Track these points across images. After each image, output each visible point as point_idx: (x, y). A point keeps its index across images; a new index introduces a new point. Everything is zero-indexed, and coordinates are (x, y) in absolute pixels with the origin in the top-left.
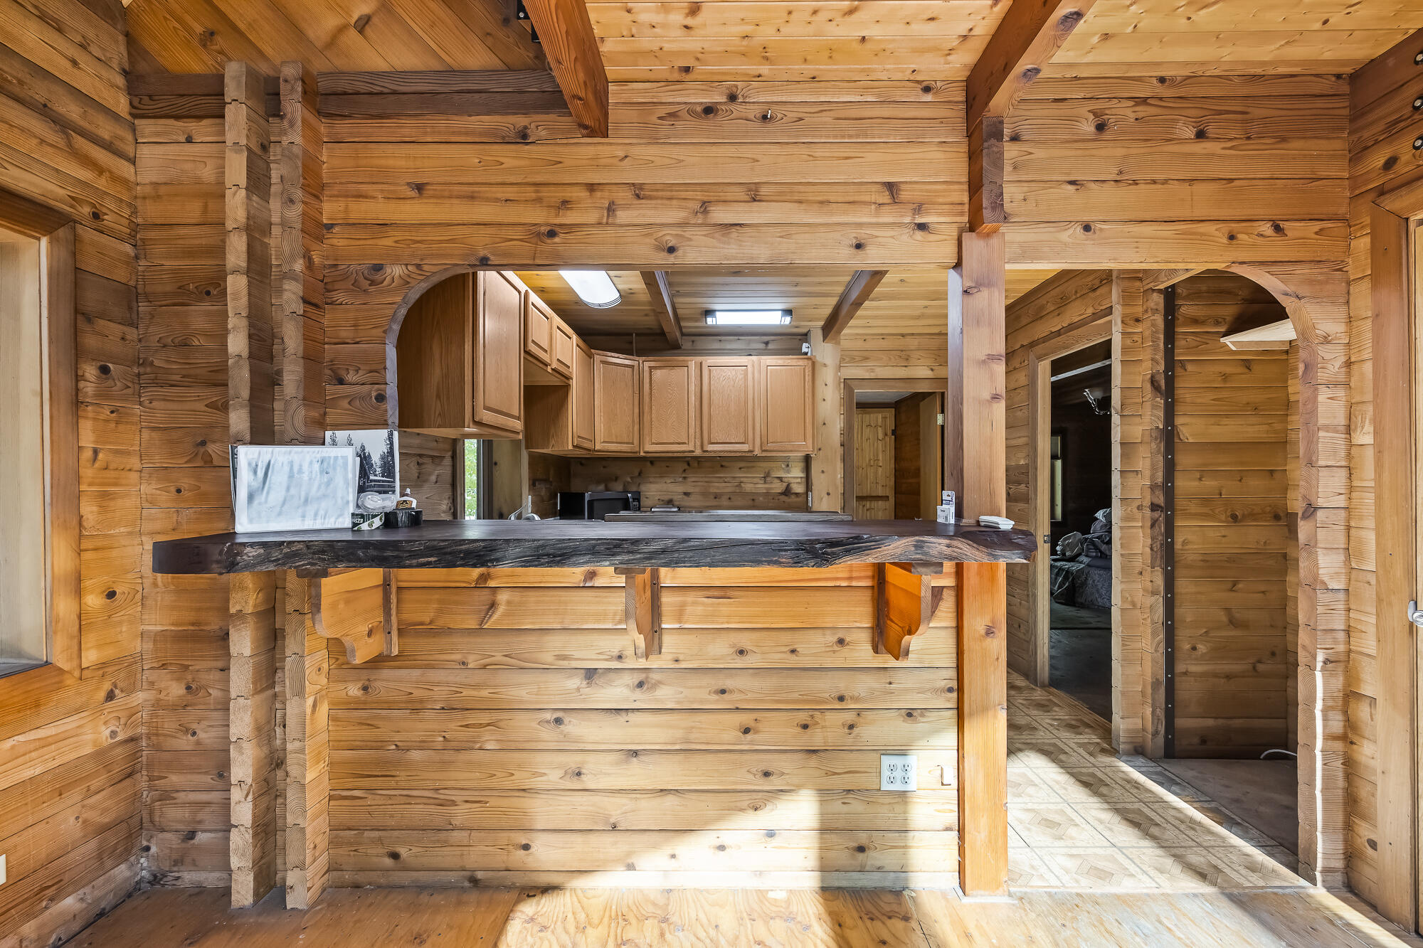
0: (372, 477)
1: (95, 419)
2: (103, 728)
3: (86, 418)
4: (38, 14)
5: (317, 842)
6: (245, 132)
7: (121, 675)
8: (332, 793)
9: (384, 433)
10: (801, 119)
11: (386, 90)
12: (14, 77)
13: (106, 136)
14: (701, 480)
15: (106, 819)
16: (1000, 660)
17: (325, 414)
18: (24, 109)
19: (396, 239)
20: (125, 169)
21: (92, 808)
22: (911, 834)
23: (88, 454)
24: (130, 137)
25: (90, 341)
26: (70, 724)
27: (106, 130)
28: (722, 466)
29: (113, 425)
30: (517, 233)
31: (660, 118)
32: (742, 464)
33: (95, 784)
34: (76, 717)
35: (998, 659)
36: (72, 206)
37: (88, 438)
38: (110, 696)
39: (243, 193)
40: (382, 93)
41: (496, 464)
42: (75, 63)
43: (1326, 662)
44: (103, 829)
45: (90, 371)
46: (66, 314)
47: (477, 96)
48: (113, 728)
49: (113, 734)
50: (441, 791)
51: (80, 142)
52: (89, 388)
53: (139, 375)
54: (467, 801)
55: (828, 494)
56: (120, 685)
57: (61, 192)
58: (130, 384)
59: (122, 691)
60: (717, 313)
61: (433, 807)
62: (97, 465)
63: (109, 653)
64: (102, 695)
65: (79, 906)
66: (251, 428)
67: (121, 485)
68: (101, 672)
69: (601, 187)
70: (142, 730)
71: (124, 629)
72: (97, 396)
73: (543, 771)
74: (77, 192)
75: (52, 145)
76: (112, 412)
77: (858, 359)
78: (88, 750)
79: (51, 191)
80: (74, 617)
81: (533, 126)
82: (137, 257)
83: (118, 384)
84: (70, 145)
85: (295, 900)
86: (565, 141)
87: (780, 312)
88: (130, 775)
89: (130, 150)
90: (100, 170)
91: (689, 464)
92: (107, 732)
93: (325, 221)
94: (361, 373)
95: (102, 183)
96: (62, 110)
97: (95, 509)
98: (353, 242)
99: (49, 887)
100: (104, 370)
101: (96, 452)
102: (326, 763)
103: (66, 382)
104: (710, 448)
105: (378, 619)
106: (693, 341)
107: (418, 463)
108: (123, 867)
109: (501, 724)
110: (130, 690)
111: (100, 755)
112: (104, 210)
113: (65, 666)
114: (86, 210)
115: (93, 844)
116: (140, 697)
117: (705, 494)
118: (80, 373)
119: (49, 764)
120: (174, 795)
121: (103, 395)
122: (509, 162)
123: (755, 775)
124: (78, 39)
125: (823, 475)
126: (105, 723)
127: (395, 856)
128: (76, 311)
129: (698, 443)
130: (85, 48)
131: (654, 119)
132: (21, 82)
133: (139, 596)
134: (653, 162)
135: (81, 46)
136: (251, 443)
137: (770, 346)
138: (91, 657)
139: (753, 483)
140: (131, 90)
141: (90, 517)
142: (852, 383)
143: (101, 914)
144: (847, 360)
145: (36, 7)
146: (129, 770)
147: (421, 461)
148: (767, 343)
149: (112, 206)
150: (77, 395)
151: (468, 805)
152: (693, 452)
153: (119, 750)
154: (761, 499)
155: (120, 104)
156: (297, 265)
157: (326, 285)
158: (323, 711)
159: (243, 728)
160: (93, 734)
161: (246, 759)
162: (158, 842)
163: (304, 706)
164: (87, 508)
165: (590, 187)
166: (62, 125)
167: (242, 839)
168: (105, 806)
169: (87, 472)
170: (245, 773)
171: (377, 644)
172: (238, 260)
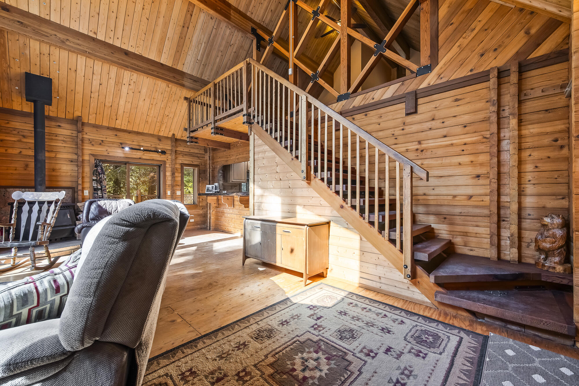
0: (217, 188)
3: (200, 183)
8: (215, 220)
17: (214, 181)
19: (218, 163)
25: (201, 176)
27: (202, 156)
29: (203, 183)
30: (226, 161)
33: (201, 216)
34: (200, 210)
37: (200, 185)
39: (208, 160)
45: (201, 179)
48: (203, 212)
51: (200, 158)
56: (203, 208)
57: (198, 163)
58: (204, 179)
63: (202, 205)
64: (201, 208)
65: (200, 227)
67: (203, 189)
70: (205, 212)
72: (201, 181)
74: (200, 163)
75: (198, 159)
80: (199, 200)
82: (205, 167)
85: (211, 229)
86: (226, 151)
88: (204, 216)
89: (204, 157)
90: (201, 160)
94: (217, 177)
98: (216, 164)
99: (197, 224)
102: (214, 217)
105: (216, 202)
108: (203, 225)
109: (224, 215)
111: (201, 214)
113: (198, 205)
115: (201, 222)
116: (205, 210)
119: (197, 213)
128: (199, 173)
132: (195, 155)
133: (205, 199)
138: (200, 205)
143: (201, 229)
149: (203, 163)
150: (199, 181)
153: (203, 214)
155: (204, 153)
156: (211, 167)
157: (214, 168)
158: (214, 212)
159: (208, 213)
160: (201, 212)
161: (209, 215)
162: (206, 224)
163: (211, 211)
164: (200, 191)
165: (229, 155)
166: (198, 157)
167: (208, 223)
168: (202, 219)
169: (200, 188)
170: (208, 217)
171: (216, 205)
172: (208, 167)
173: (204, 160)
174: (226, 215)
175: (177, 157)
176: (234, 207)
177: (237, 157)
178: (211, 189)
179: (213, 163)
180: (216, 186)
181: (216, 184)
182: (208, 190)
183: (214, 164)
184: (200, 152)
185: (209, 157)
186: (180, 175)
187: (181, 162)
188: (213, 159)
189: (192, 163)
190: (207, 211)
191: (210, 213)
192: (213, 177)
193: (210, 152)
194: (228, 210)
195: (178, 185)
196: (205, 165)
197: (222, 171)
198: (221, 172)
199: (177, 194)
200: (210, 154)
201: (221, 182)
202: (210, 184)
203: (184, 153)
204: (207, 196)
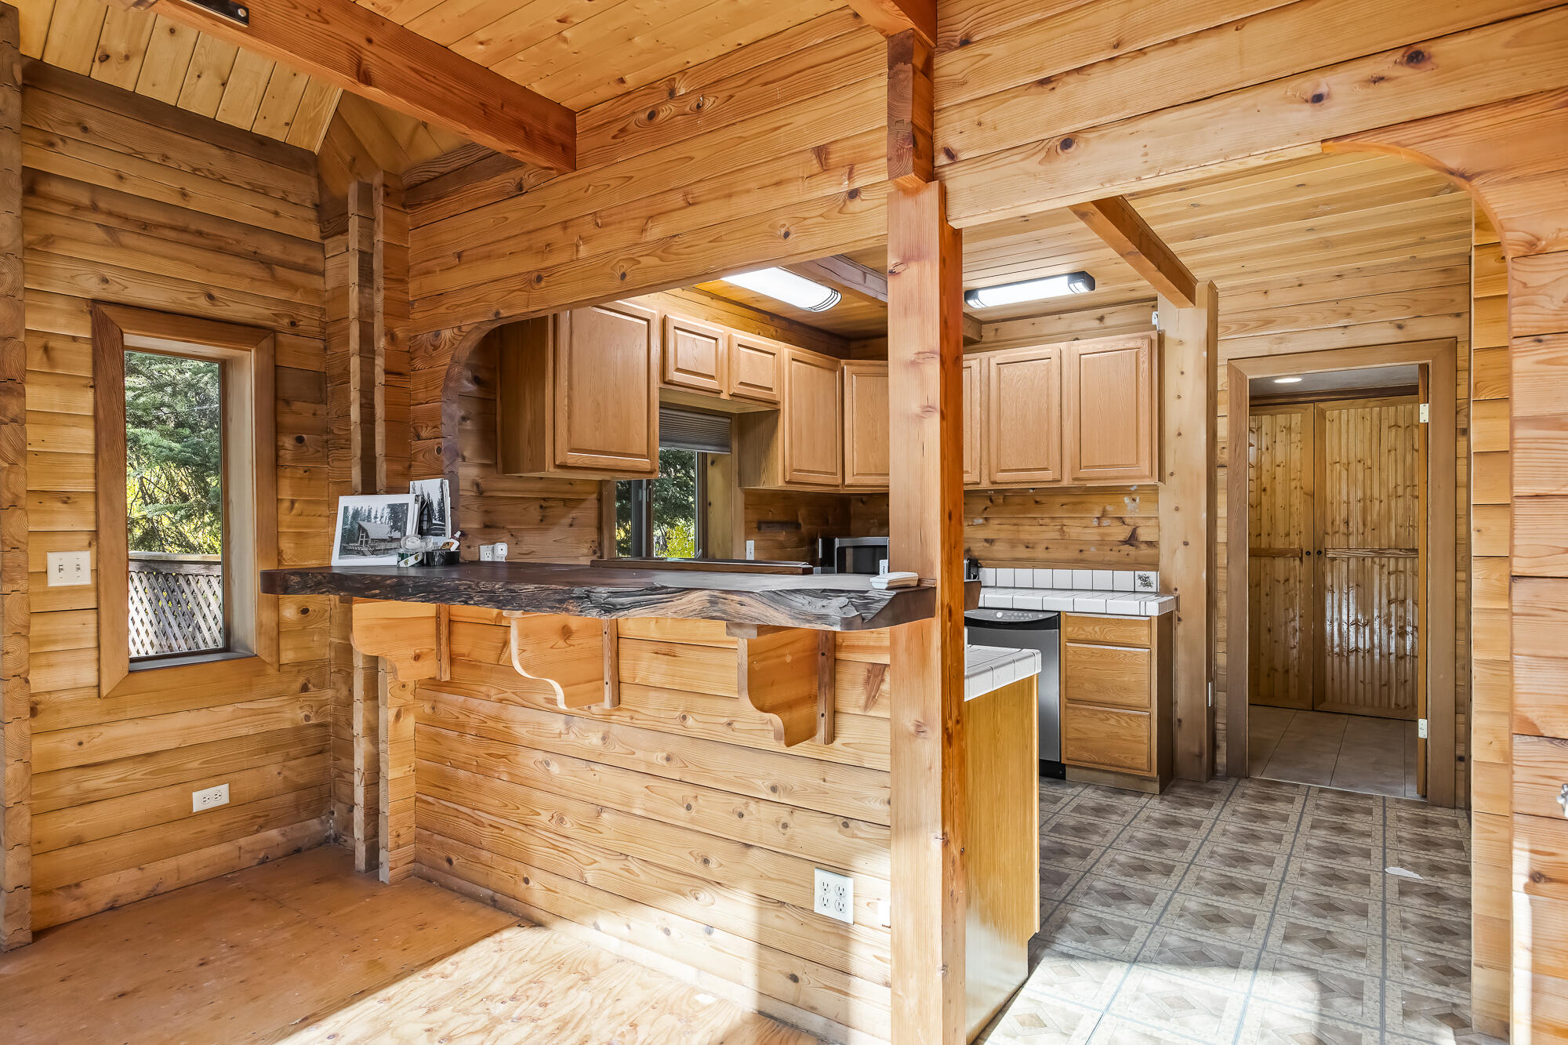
0: (434, 522)
1: (292, 478)
2: (299, 711)
3: (285, 477)
4: (249, 188)
5: (401, 833)
6: (357, 239)
7: (314, 674)
8: (418, 795)
9: (438, 481)
10: (731, 97)
11: (437, 174)
12: (232, 239)
13: (301, 260)
14: (1008, 521)
15: (301, 781)
16: (933, 770)
17: (410, 466)
18: (241, 260)
19: (448, 305)
20: (316, 282)
21: (290, 769)
22: (854, 980)
23: (286, 505)
24: (320, 256)
25: (288, 420)
26: (274, 703)
27: (300, 255)
28: (1036, 502)
29: (307, 482)
30: (515, 284)
31: (614, 137)
32: (1064, 500)
33: (294, 751)
34: (280, 698)
35: (930, 768)
36: (275, 321)
37: (286, 494)
38: (305, 688)
39: (357, 288)
40: (436, 178)
41: (710, 504)
42: (276, 214)
43: (1536, 877)
44: (299, 788)
45: (288, 442)
46: (268, 400)
47: (488, 160)
48: (308, 713)
49: (307, 718)
50: (476, 812)
51: (281, 272)
52: (287, 455)
53: (327, 441)
54: (490, 825)
55: (1186, 544)
56: (312, 681)
57: (267, 312)
58: (320, 449)
59: (314, 686)
60: (981, 293)
61: (471, 824)
62: (294, 512)
63: (303, 656)
64: (297, 686)
65: (280, 839)
66: (363, 481)
67: (313, 528)
68: (297, 669)
69: (571, 223)
70: (329, 719)
71: (315, 639)
72: (293, 460)
73: (538, 810)
74: (279, 309)
75: (259, 280)
76: (305, 472)
77: (1253, 324)
78: (288, 725)
79: (258, 314)
80: (274, 624)
81: (526, 176)
82: (325, 349)
83: (311, 449)
84: (273, 276)
85: (385, 875)
86: (547, 184)
87: (1066, 278)
88: (320, 752)
89: (319, 266)
90: (294, 287)
91: (991, 501)
92: (303, 715)
93: (411, 299)
94: (429, 428)
95: (297, 298)
96: (267, 252)
97: (292, 545)
98: (426, 314)
99: (260, 817)
100: (300, 440)
101: (293, 502)
102: (412, 768)
103: (269, 452)
104: (1001, 477)
105: (430, 647)
106: (997, 330)
107: (541, 507)
108: (315, 821)
109: (510, 757)
110: (321, 686)
111: (297, 730)
112: (300, 318)
113: (268, 660)
114: (286, 321)
115: (291, 797)
116: (329, 694)
117: (1013, 543)
118: (280, 444)
119: (259, 729)
120: (345, 774)
121: (298, 458)
122: (512, 216)
123: (696, 859)
124: (279, 195)
125: (1178, 515)
126: (301, 708)
127: (450, 861)
128: (276, 398)
129: (985, 472)
130: (286, 200)
131: (608, 140)
132: (238, 242)
133: (327, 615)
134: (609, 185)
135: (283, 199)
136: (363, 493)
137: (1108, 322)
138: (287, 656)
139: (1083, 529)
140: (320, 220)
141: (289, 551)
142: (1240, 365)
143: (298, 851)
144: (1234, 327)
145: (248, 183)
146: (320, 748)
147: (545, 504)
148: (1101, 319)
149: (306, 314)
150: (277, 460)
151: (492, 829)
152: (978, 484)
153: (312, 731)
154: (1093, 549)
155: (313, 232)
156: (381, 343)
157: (411, 354)
158: (409, 723)
159: (359, 726)
160: (292, 714)
161: (361, 751)
162: (338, 809)
163: (387, 714)
164: (286, 545)
165: (565, 225)
166: (267, 263)
167: (359, 815)
168: (301, 770)
169: (285, 518)
170: (359, 762)
171: (427, 669)
172: (354, 344)
173: (317, 293)
174: (529, 761)
175: (48, 239)
176: (617, 700)
177: (656, 232)
178: (379, 528)
179: (399, 310)
180: (425, 507)
181: (432, 488)
182: (355, 537)
183: (404, 316)
184: (285, 226)
185: (365, 259)
186: (84, 403)
187: (91, 287)
188: (398, 277)
189: (202, 306)
190: (348, 703)
191: (373, 731)
192: (402, 427)
193: (368, 221)
194: (558, 724)
195: (66, 498)
196: (329, 332)
197: (476, 380)
198: (470, 387)
199: (55, 580)
200: (367, 234)
201: (469, 473)
202: (369, 487)
203: (132, 211)
204: (347, 602)
